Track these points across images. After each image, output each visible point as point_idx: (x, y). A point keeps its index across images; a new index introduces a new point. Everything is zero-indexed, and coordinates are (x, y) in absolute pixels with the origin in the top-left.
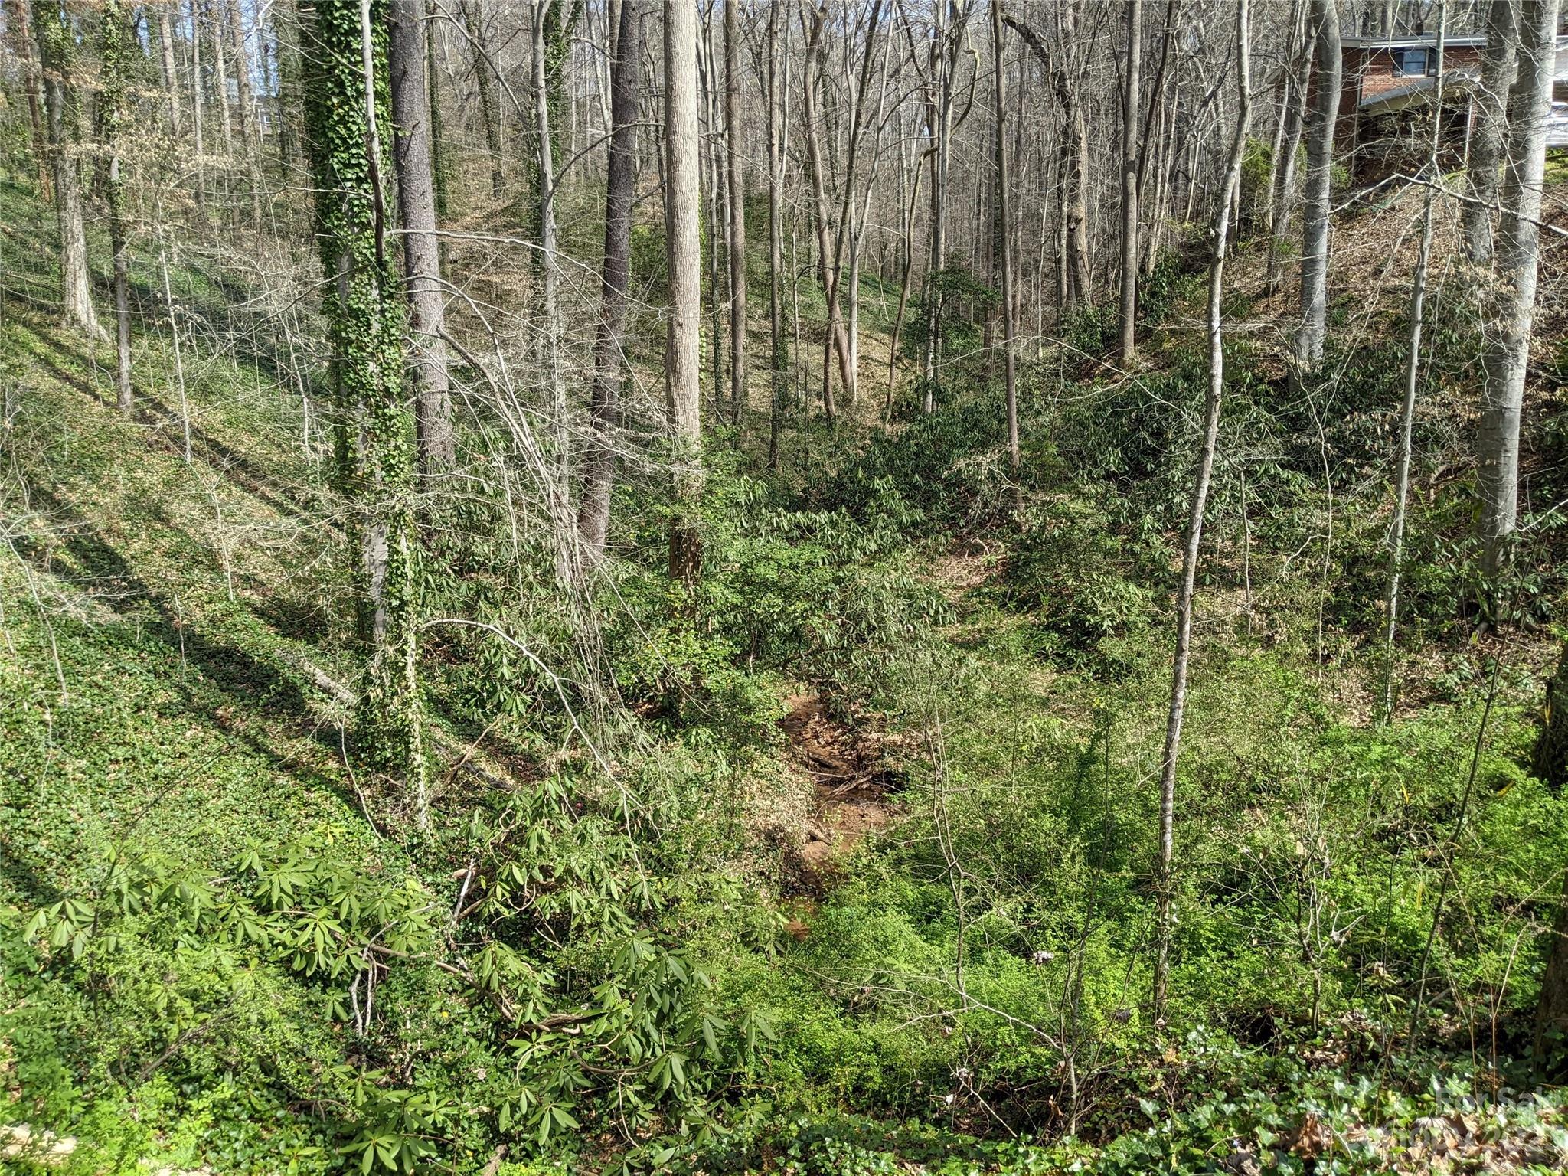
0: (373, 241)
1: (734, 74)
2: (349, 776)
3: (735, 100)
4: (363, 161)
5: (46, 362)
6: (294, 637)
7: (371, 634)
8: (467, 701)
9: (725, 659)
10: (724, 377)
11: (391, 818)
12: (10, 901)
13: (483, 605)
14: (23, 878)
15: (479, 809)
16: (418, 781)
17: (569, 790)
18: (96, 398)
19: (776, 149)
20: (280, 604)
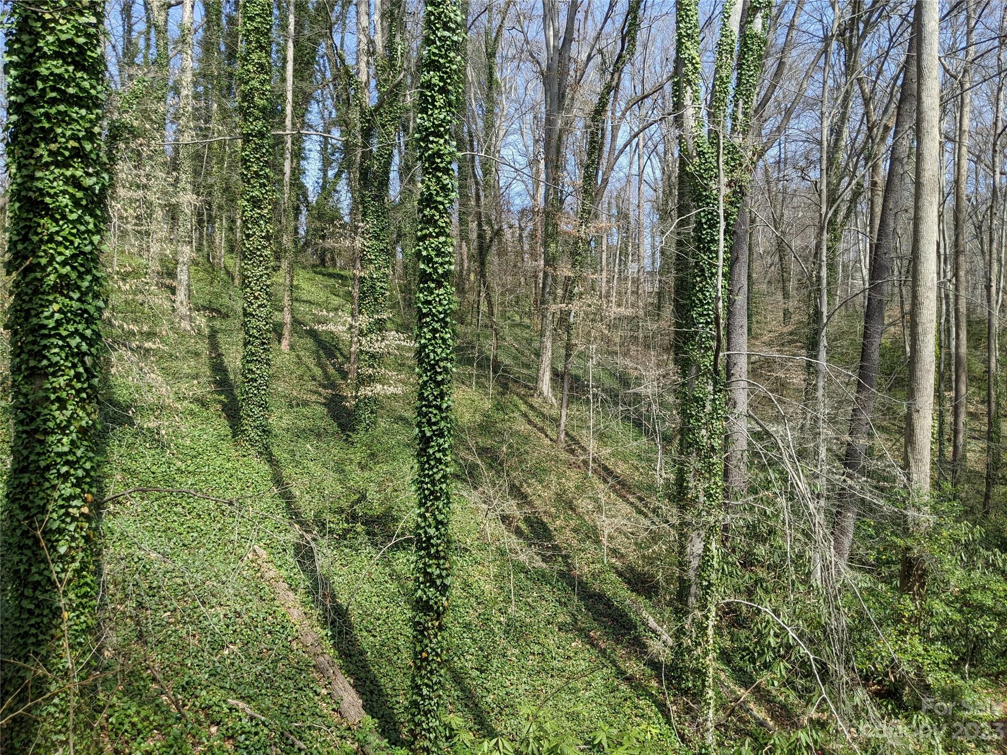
0: (712, 358)
1: (961, 242)
2: (664, 694)
3: (962, 258)
4: (711, 312)
5: (525, 415)
6: (639, 594)
7: (687, 601)
8: (743, 656)
9: (944, 662)
10: (947, 444)
11: (689, 731)
12: (470, 729)
13: (759, 591)
14: (478, 716)
15: (748, 740)
16: (709, 708)
17: (815, 742)
18: (547, 436)
19: (994, 290)
20: (632, 570)
